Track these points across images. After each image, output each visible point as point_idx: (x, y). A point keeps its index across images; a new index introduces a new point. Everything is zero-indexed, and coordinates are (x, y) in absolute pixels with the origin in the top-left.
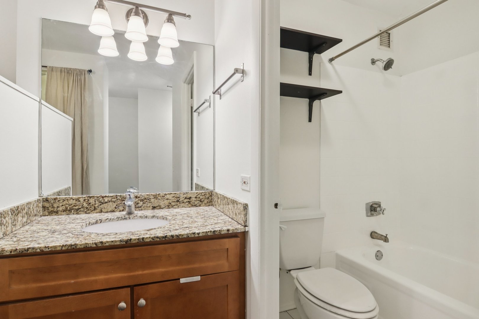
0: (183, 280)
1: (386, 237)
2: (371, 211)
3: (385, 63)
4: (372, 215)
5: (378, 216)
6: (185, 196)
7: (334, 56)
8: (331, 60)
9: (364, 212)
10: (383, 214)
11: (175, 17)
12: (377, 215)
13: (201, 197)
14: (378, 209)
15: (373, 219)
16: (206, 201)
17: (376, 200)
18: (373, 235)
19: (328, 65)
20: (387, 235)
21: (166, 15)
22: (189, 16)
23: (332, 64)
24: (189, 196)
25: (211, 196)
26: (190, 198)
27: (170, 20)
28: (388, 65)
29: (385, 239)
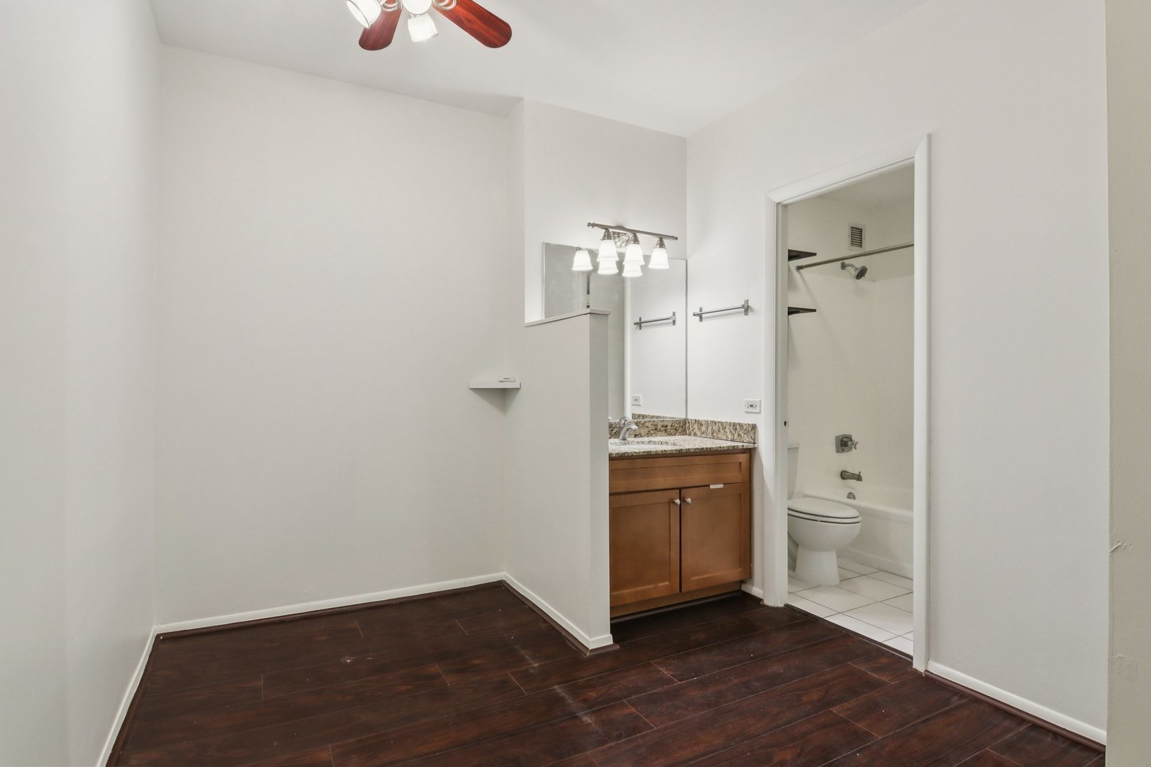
0: (712, 487)
1: (859, 475)
2: (842, 446)
3: (858, 272)
4: (843, 451)
5: (849, 453)
6: (662, 424)
7: (804, 264)
8: (799, 268)
9: (834, 447)
10: (855, 448)
11: (666, 241)
12: (848, 451)
13: (676, 426)
14: (850, 443)
15: (844, 456)
16: (680, 430)
17: (847, 433)
18: (844, 475)
19: (796, 273)
20: (860, 473)
21: (656, 239)
22: (676, 238)
23: (800, 273)
24: (665, 424)
25: (685, 424)
26: (667, 426)
27: (662, 245)
28: (861, 273)
29: (859, 478)
